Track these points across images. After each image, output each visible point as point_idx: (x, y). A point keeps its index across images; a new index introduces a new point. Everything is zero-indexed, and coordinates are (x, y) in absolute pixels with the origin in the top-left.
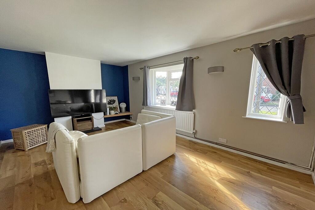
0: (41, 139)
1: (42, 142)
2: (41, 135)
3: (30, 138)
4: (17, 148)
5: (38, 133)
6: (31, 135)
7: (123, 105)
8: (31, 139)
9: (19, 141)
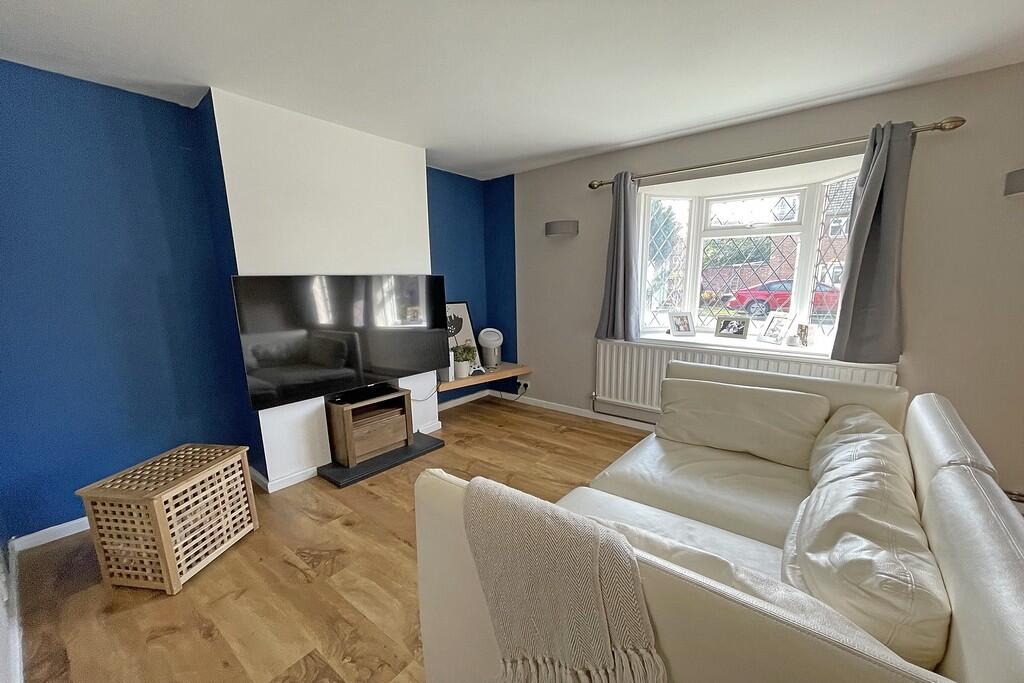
0: (226, 522)
1: (232, 533)
2: (227, 500)
3: (185, 527)
4: (118, 581)
5: (218, 494)
6: (188, 508)
7: (493, 338)
8: (192, 532)
9: (127, 549)
